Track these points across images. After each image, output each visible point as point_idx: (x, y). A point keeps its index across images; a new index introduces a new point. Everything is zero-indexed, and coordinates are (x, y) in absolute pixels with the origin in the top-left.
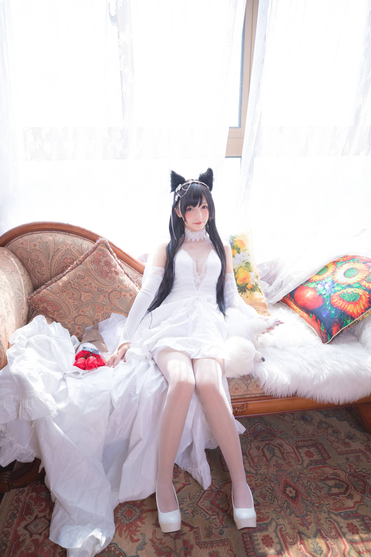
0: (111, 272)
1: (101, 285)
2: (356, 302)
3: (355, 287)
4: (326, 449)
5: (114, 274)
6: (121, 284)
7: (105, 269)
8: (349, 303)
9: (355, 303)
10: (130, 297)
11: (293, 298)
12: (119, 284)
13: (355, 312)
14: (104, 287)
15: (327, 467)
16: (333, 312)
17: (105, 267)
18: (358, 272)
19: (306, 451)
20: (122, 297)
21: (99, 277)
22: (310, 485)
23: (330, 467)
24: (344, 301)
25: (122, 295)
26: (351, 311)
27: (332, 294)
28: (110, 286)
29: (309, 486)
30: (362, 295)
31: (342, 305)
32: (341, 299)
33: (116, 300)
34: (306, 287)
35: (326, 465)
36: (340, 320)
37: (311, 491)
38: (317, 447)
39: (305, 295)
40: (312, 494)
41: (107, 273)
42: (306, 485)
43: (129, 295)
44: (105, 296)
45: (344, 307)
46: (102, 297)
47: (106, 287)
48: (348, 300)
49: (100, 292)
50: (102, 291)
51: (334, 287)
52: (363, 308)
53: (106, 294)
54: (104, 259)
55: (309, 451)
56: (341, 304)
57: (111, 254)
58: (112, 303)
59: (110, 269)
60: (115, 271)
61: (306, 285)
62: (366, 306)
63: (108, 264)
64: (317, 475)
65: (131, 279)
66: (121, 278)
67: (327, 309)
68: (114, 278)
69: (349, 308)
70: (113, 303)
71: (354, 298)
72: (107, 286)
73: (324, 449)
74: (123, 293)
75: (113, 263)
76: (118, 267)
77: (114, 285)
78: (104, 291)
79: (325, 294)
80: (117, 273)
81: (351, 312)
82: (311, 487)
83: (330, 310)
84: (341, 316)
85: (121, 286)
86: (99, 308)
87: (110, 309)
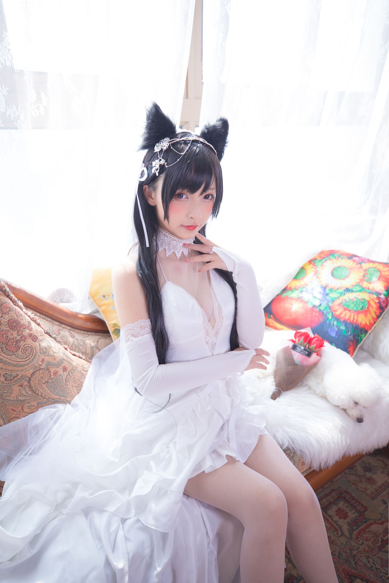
0: (23, 338)
1: (10, 368)
2: (366, 310)
3: (356, 291)
4: (356, 497)
5: (29, 341)
6: (46, 354)
7: (12, 335)
8: (358, 313)
9: (366, 312)
10: (65, 373)
11: (271, 313)
12: (43, 356)
13: (368, 323)
14: (17, 369)
15: (373, 524)
16: (343, 328)
17: (12, 331)
18: (348, 270)
19: (336, 511)
20: (52, 377)
21: (3, 354)
22: (374, 563)
23: (375, 523)
24: (349, 311)
25: (52, 373)
26: (363, 323)
27: (330, 304)
28: (28, 364)
29: (373, 565)
30: (370, 301)
31: (350, 317)
32: (345, 309)
33: (44, 385)
34: (285, 298)
35: (370, 521)
36: (354, 336)
37: (381, 572)
38: (344, 498)
39: (291, 309)
40: (385, 576)
41: (17, 342)
42: (369, 566)
43: (62, 370)
44: (21, 386)
45: (354, 319)
46: (16, 389)
47: (21, 368)
48: (355, 309)
49: (11, 380)
50: (14, 377)
51: (327, 295)
52: (375, 317)
53: (23, 381)
54: (6, 317)
55: (339, 509)
56: (348, 314)
57: (15, 305)
58: (38, 394)
59: (20, 333)
60: (30, 335)
61: (284, 295)
62: (378, 312)
63: (15, 324)
64: (370, 543)
65: (55, 339)
66: (44, 344)
67: (333, 325)
68: (31, 348)
69: (360, 321)
70: (40, 394)
71: (361, 306)
72: (22, 366)
73: (354, 498)
74: (52, 370)
75: (23, 322)
76: (33, 325)
77: (35, 360)
78: (18, 377)
79: (320, 305)
80: (35, 338)
81: (363, 325)
82: (377, 566)
83: (337, 326)
84: (354, 331)
85: (46, 358)
86: (14, 411)
87: (36, 405)
